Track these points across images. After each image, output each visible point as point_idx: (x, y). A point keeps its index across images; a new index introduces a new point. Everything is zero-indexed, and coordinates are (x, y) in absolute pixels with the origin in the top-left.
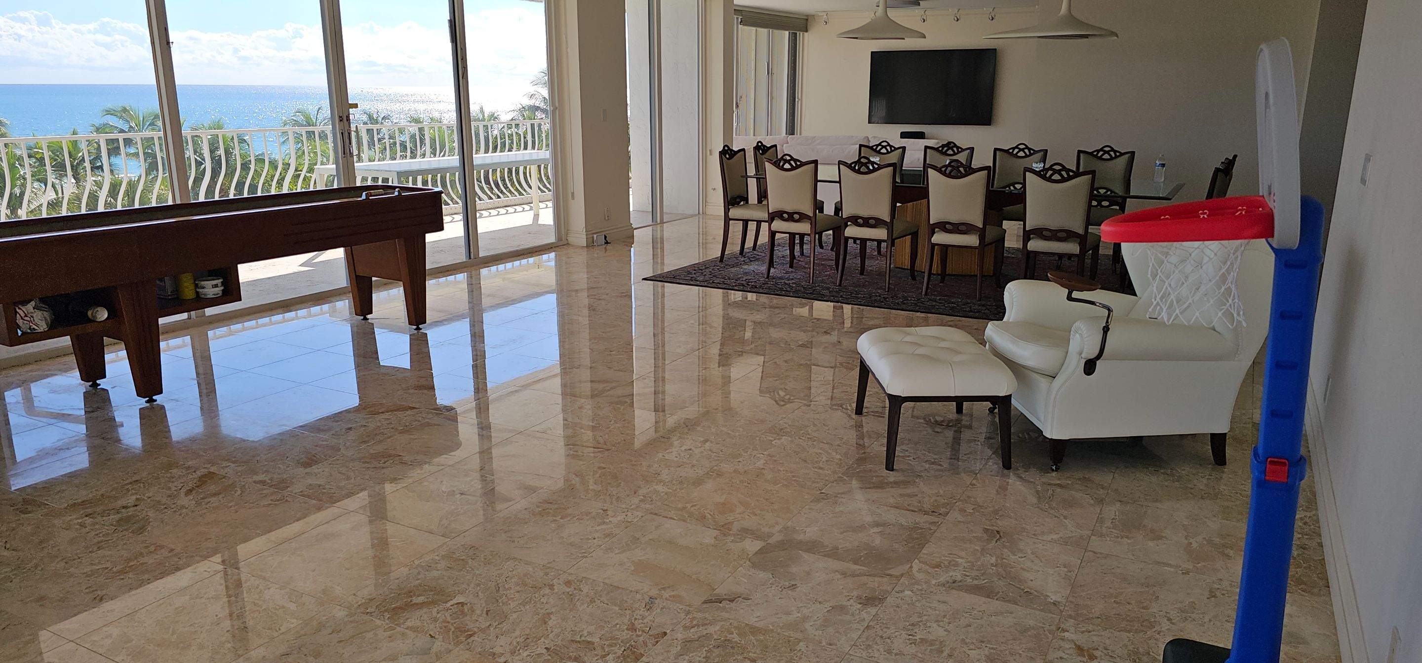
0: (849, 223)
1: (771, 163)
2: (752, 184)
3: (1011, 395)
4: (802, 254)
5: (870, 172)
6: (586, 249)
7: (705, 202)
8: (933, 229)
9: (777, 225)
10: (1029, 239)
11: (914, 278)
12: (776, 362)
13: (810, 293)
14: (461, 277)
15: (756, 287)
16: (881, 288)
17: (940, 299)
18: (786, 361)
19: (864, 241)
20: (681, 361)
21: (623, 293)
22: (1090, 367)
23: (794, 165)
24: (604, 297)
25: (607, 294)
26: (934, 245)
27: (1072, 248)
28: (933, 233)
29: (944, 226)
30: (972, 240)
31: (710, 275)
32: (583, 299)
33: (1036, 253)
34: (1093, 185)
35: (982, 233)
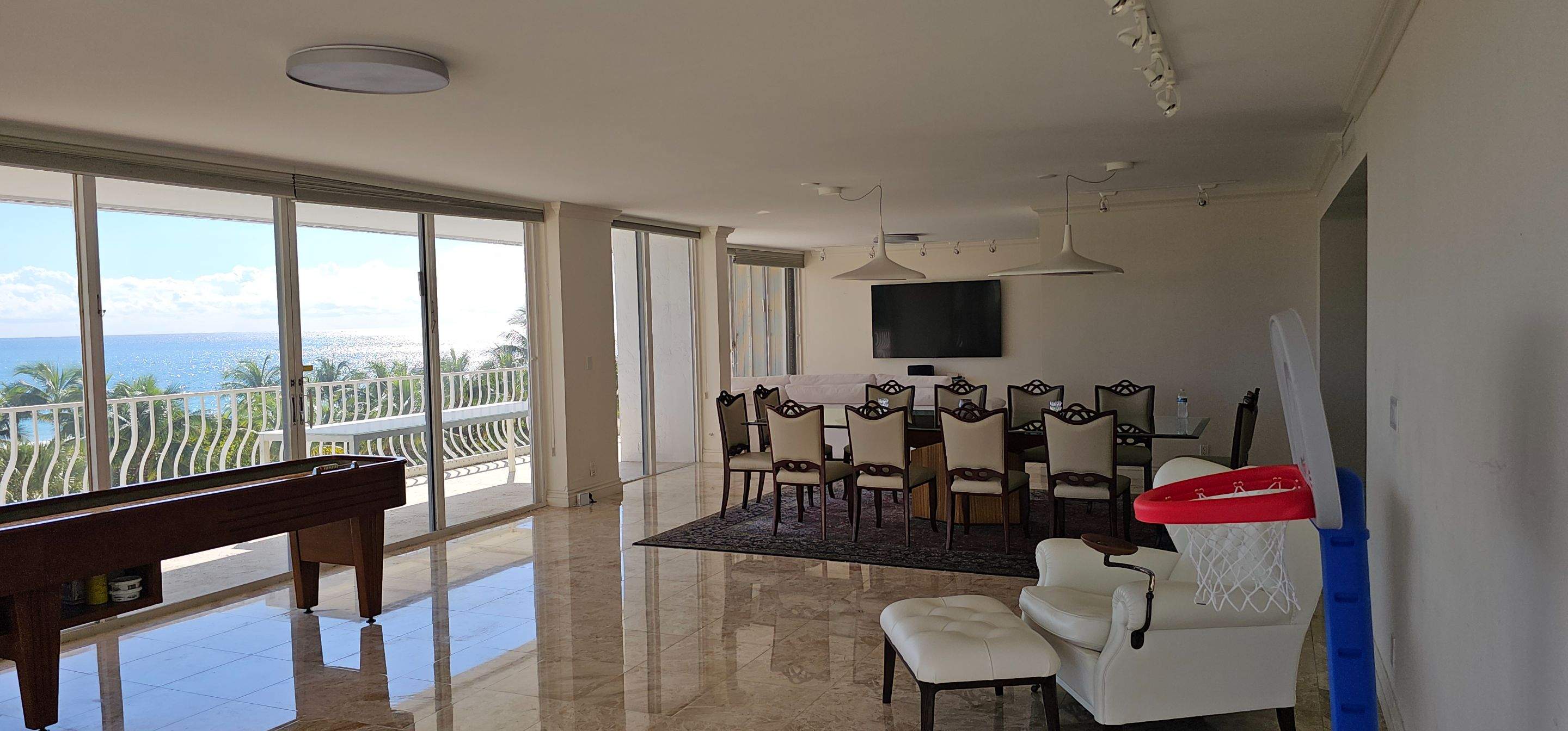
0: (861, 472)
1: (774, 411)
2: (754, 432)
3: (1055, 675)
4: (812, 504)
5: (879, 417)
6: (568, 511)
7: (702, 450)
8: (951, 476)
9: (783, 476)
10: (1055, 485)
11: (935, 529)
12: (788, 641)
13: (824, 552)
14: (425, 553)
15: (762, 547)
16: (901, 543)
17: (965, 554)
18: (800, 639)
19: (878, 491)
20: (679, 646)
21: (610, 562)
22: (1137, 639)
23: (798, 411)
24: (589, 568)
25: (592, 565)
26: (954, 494)
27: (1102, 493)
28: (952, 480)
29: (963, 473)
30: (994, 487)
31: (710, 534)
32: (565, 573)
33: (1063, 500)
34: (1116, 425)
35: (1004, 480)
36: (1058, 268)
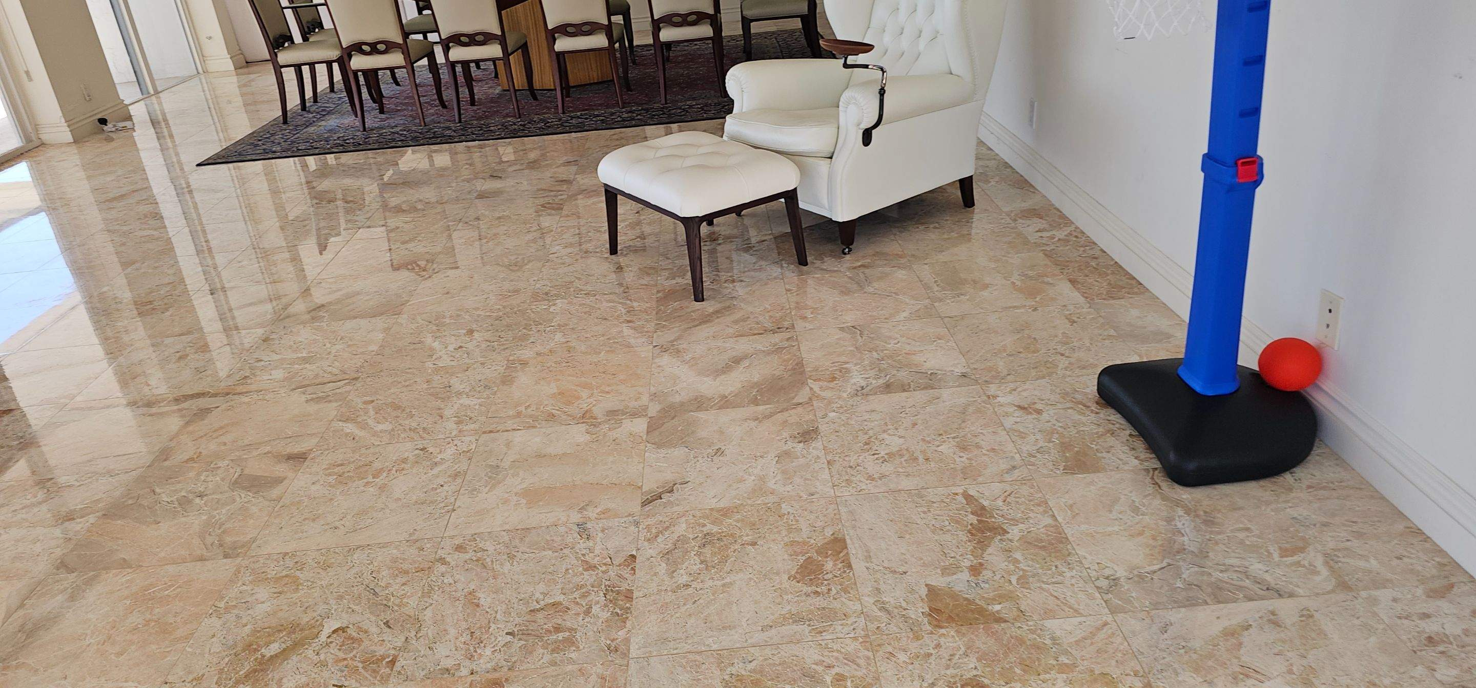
0: (451, 44)
3: (796, 187)
6: (74, 147)
7: (203, 57)
8: (552, 35)
9: (359, 61)
10: (659, 30)
11: (535, 98)
16: (508, 116)
22: (867, 137)
26: (555, 55)
27: (704, 31)
28: (554, 40)
29: (565, 30)
30: (597, 41)
31: (285, 142)
33: (667, 44)
35: (608, 30)
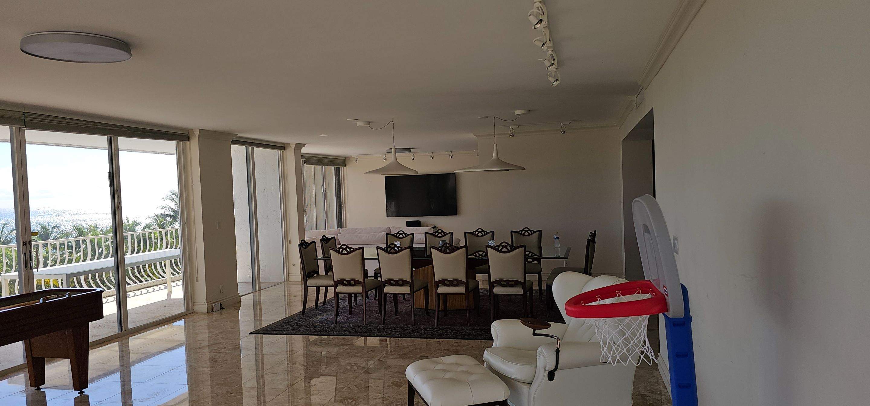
0: (386, 284)
1: (334, 251)
2: (321, 263)
3: (507, 399)
4: (356, 304)
5: (397, 252)
6: (207, 315)
7: (288, 274)
8: (437, 285)
9: (340, 289)
10: (494, 287)
11: (428, 314)
12: (349, 387)
13: (366, 332)
14: (115, 346)
15: (329, 331)
16: (409, 324)
17: (446, 328)
18: (356, 386)
19: (395, 295)
20: (283, 395)
21: (236, 346)
22: (551, 376)
23: (349, 251)
24: (223, 350)
25: (225, 348)
26: (439, 295)
27: (518, 290)
28: (438, 287)
29: (444, 282)
30: (461, 290)
31: (297, 325)
32: (206, 354)
33: (498, 295)
34: (525, 251)
35: (466, 285)
36: (490, 168)
